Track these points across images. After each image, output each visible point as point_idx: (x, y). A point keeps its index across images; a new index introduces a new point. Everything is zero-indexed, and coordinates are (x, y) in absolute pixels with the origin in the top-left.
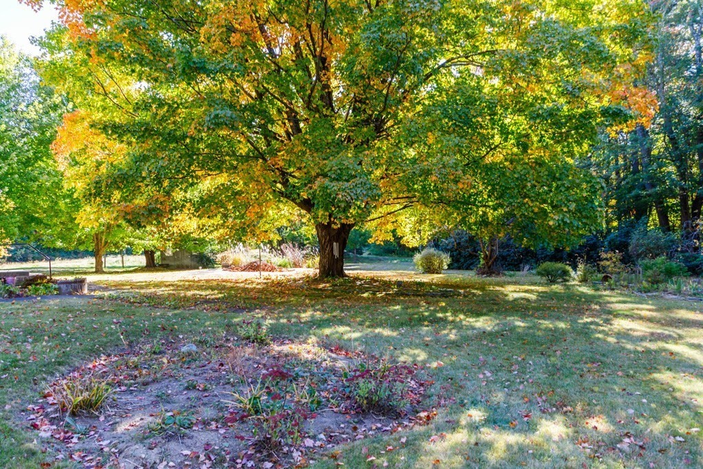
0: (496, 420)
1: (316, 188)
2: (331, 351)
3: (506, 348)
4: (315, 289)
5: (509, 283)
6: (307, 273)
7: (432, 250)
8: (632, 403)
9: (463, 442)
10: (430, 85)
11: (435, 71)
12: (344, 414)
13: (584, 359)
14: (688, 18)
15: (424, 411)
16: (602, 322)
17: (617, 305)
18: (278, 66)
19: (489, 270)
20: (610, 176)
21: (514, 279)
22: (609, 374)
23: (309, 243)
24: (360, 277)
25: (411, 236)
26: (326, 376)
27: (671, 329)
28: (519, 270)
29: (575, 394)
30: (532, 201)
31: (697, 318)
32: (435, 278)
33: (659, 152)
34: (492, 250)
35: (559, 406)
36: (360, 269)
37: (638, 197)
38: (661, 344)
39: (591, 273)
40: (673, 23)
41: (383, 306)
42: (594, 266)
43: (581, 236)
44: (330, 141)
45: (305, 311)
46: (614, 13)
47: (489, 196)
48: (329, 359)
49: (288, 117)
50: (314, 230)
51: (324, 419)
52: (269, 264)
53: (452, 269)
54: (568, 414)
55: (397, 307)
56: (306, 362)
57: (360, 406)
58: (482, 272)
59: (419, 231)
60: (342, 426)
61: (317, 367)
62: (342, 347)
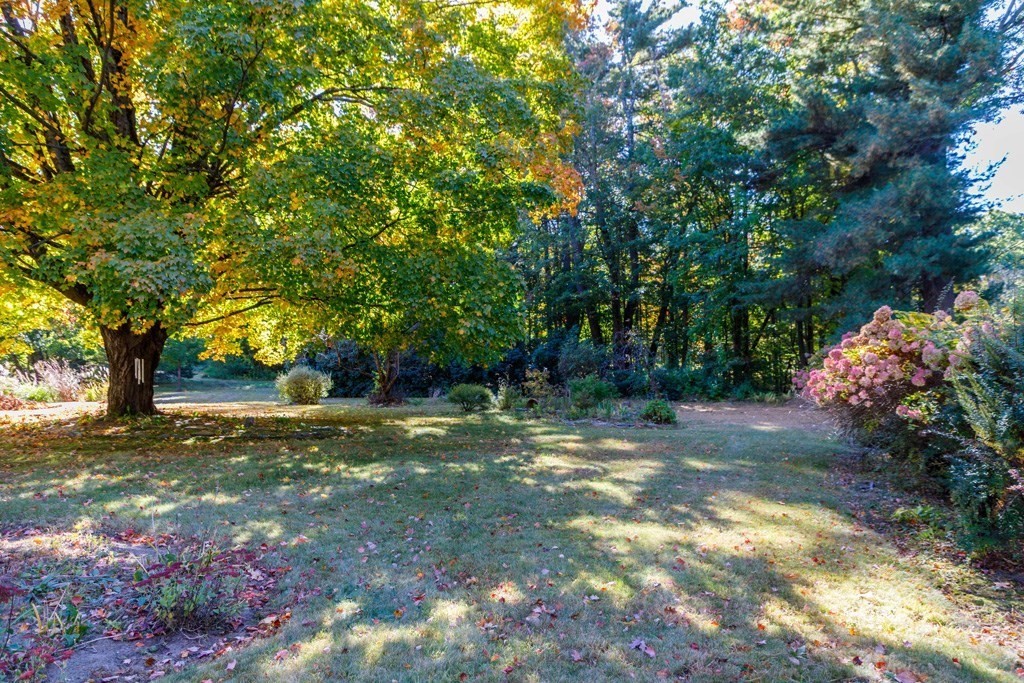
0: (376, 611)
1: (93, 267)
2: (119, 539)
3: (400, 505)
4: (97, 437)
5: (413, 414)
6: (85, 409)
7: (305, 370)
8: (548, 562)
9: (325, 652)
10: (300, 123)
11: (308, 105)
12: (132, 640)
13: (497, 510)
14: (620, 90)
15: (270, 615)
16: (522, 460)
17: (541, 437)
18: (26, 50)
19: (387, 398)
20: (538, 273)
21: (420, 409)
22: (526, 527)
23: (94, 360)
24: (183, 414)
25: (270, 349)
26: (104, 582)
27: (597, 463)
28: (428, 396)
29: (483, 559)
30: (439, 302)
31: (624, 448)
32: (309, 410)
33: (592, 247)
34: (391, 369)
35: (460, 579)
36: (186, 401)
37: (568, 301)
38: (585, 483)
39: (515, 397)
40: (606, 93)
41: (219, 459)
42: (518, 388)
43: (503, 350)
44: (124, 191)
45: (74, 476)
46: (539, 68)
47: (383, 292)
48: (112, 553)
49: (48, 141)
50: (101, 337)
51: (92, 657)
52: (8, 397)
53: (336, 397)
54: (472, 586)
55: (243, 458)
56: (66, 563)
57: (162, 624)
58: (377, 401)
59: (284, 341)
60: (127, 661)
61: (87, 569)
62: (140, 531)
